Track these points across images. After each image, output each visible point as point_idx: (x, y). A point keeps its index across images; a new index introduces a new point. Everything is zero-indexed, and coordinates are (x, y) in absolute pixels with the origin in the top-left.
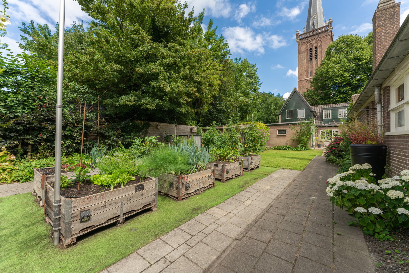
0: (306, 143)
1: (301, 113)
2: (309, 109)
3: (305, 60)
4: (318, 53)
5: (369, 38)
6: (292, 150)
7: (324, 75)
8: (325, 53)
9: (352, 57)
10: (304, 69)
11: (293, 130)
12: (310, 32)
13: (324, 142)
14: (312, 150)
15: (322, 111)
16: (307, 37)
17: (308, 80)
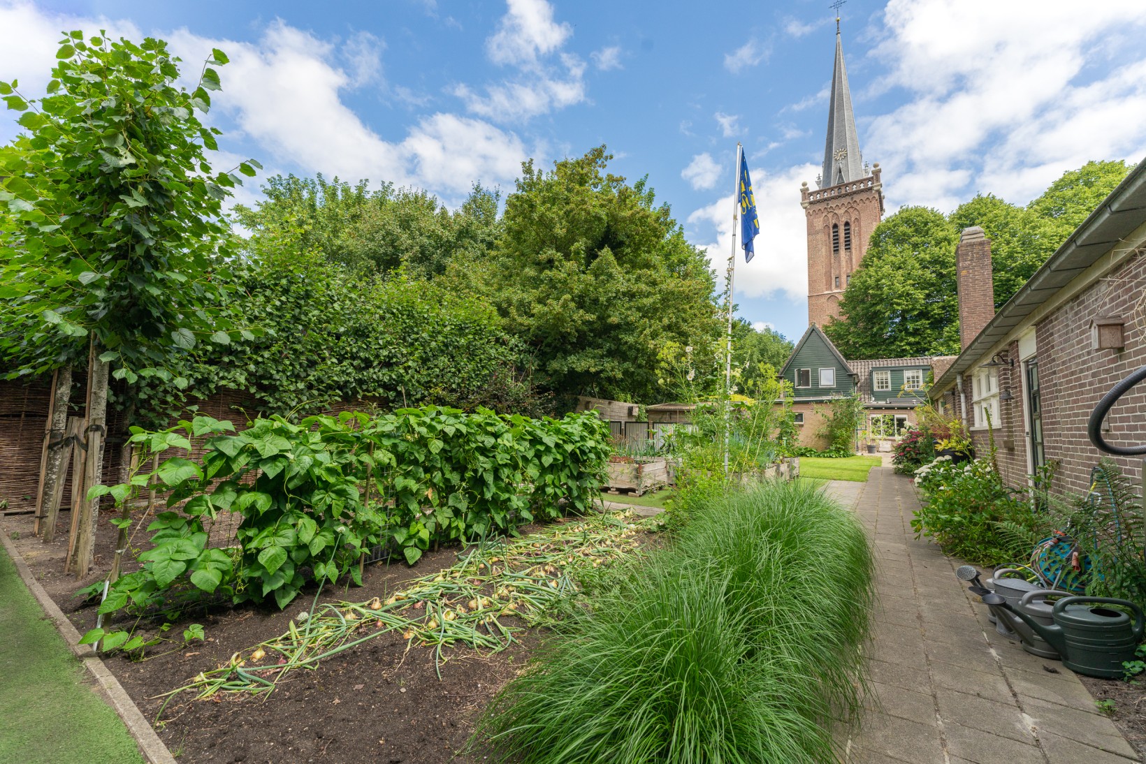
0: (845, 443)
1: (827, 377)
2: (845, 369)
3: (823, 250)
4: (852, 237)
5: (960, 218)
6: (819, 456)
7: (871, 292)
8: (868, 241)
9: (927, 257)
10: (822, 269)
11: (820, 414)
12: (832, 189)
13: (881, 442)
14: (860, 457)
15: (871, 374)
16: (825, 200)
17: (832, 296)
